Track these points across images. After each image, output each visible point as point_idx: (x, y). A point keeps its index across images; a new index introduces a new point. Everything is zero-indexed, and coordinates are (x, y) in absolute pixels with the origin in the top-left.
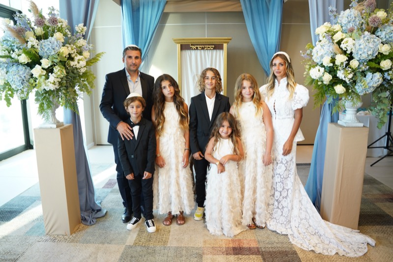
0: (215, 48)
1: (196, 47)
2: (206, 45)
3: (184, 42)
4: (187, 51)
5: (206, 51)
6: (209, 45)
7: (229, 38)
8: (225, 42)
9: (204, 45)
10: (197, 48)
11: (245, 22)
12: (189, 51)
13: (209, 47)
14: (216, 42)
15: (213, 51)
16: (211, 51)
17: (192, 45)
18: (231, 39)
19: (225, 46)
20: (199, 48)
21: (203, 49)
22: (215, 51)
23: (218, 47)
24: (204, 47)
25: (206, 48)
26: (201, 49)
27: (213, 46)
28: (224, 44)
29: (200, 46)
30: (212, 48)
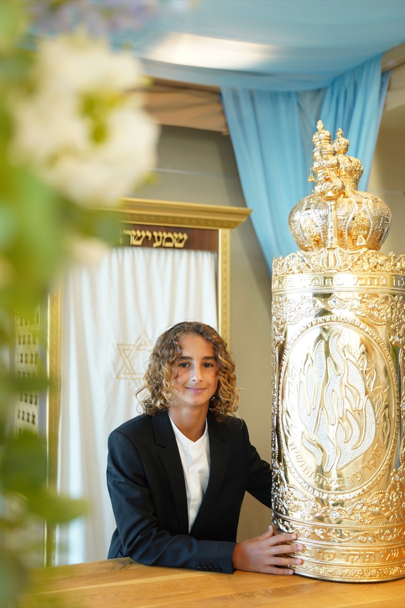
0: (189, 246)
2: (158, 229)
5: (161, 252)
6: (168, 229)
13: (169, 240)
15: (185, 253)
16: (176, 253)
18: (247, 215)
19: (224, 236)
20: (134, 241)
21: (147, 243)
22: (193, 254)
23: (200, 240)
24: (153, 237)
25: (159, 240)
26: (140, 243)
27: (185, 237)
28: (220, 231)
29: (139, 234)
30: (181, 241)
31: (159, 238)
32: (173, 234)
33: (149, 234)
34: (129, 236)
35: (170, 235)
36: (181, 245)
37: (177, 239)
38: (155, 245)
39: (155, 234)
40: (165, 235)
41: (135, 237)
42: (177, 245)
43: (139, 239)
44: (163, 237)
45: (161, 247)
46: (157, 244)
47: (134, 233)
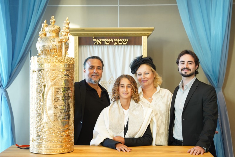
0: (128, 43)
1: (102, 41)
2: (116, 38)
3: (84, 34)
4: (88, 47)
5: (117, 46)
6: (120, 38)
7: (150, 28)
8: (145, 34)
9: (113, 38)
10: (103, 43)
11: (176, 4)
12: (91, 47)
13: (120, 42)
14: (132, 34)
15: (126, 46)
16: (123, 46)
17: (95, 38)
18: (153, 30)
19: (144, 39)
20: (106, 43)
21: (111, 43)
22: (129, 46)
23: (134, 41)
24: (114, 41)
25: (116, 42)
26: (108, 44)
27: (127, 40)
28: (143, 37)
29: (108, 40)
30: (125, 42)
31: (116, 41)
32: (122, 40)
33: (112, 40)
34: (104, 41)
35: (121, 40)
36: (126, 44)
37: (124, 42)
38: (115, 44)
39: (115, 40)
40: (119, 40)
41: (106, 42)
42: (124, 44)
43: (108, 42)
44: (118, 41)
45: (117, 45)
46: (116, 44)
47: (106, 40)
